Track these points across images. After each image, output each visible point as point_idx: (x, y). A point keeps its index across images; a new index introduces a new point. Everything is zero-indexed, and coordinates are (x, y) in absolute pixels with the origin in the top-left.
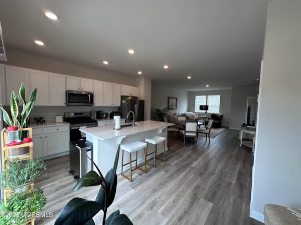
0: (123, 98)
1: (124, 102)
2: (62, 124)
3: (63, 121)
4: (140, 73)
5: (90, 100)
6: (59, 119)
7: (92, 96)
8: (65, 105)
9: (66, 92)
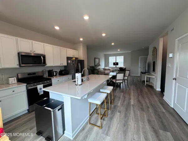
0: (68, 58)
1: (69, 62)
2: (17, 86)
3: (17, 82)
4: (81, 39)
5: (43, 61)
6: (13, 80)
7: (44, 57)
8: (18, 67)
9: (19, 54)
